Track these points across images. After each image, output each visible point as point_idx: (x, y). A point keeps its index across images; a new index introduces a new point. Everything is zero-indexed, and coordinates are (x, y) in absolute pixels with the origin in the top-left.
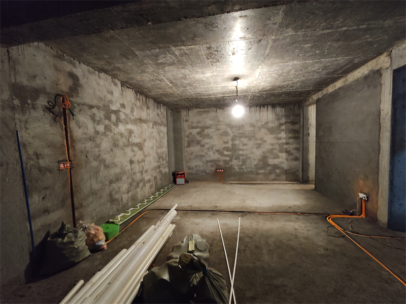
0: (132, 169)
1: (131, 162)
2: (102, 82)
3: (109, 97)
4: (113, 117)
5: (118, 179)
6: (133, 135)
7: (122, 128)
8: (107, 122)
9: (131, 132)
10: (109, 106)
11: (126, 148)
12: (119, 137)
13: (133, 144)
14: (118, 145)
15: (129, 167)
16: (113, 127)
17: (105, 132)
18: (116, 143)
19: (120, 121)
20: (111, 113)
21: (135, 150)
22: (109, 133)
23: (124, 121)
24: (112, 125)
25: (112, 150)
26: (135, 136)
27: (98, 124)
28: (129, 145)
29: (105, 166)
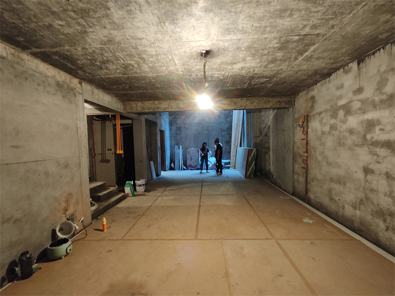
0: (366, 181)
1: (367, 171)
2: (331, 85)
3: (338, 93)
4: (341, 113)
5: (340, 181)
6: (377, 129)
7: (353, 122)
8: (333, 121)
9: (370, 125)
10: (336, 104)
11: (357, 148)
12: (347, 134)
13: (376, 144)
14: (344, 143)
15: (360, 175)
16: (340, 124)
17: (329, 132)
18: (342, 141)
19: (351, 115)
20: (338, 110)
21: (378, 153)
22: (334, 132)
23: (358, 112)
24: (338, 123)
25: (335, 149)
26: (381, 130)
27: (324, 126)
28: (364, 145)
29: (327, 162)
